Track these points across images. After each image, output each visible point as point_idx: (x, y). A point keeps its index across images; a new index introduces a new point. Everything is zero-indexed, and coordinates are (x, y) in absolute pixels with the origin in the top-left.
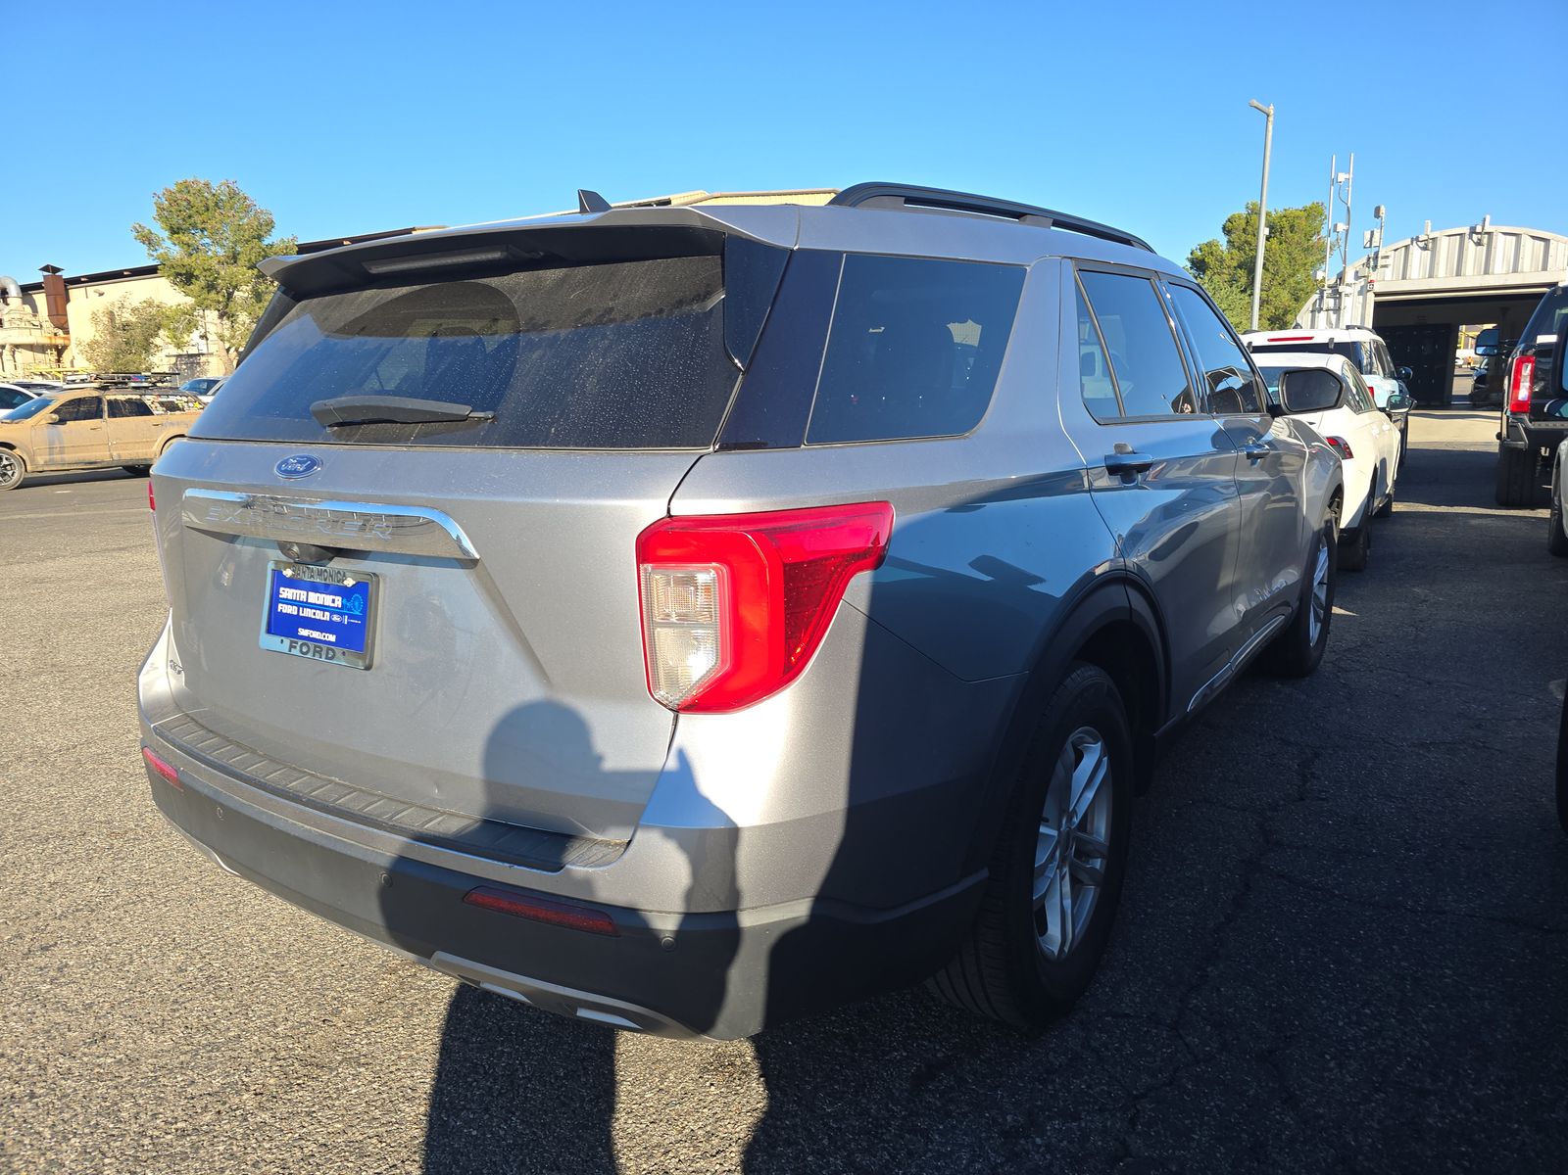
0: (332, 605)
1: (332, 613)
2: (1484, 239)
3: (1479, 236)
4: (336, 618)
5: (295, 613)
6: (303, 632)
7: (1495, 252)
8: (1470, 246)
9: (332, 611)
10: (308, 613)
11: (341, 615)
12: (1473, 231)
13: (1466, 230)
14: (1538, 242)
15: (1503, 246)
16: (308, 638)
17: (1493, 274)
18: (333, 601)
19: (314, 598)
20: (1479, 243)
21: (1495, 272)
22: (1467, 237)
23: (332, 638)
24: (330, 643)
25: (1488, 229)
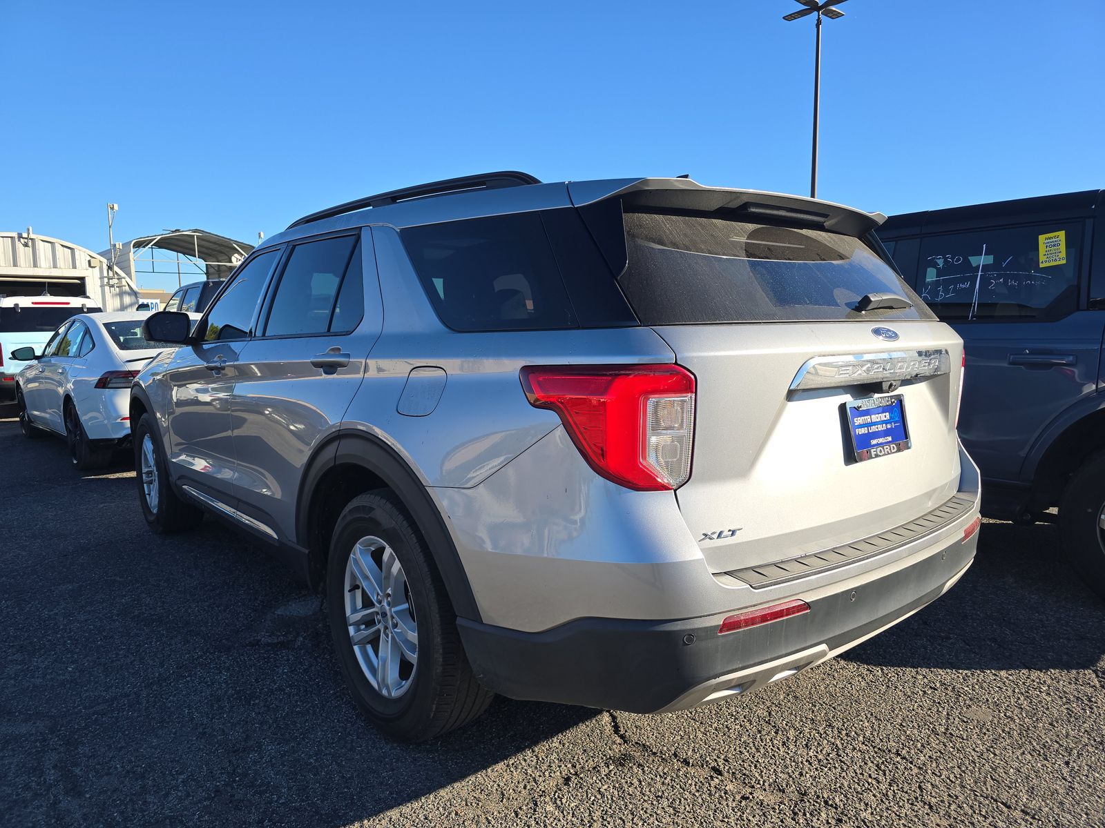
0: (885, 419)
1: (886, 424)
2: (29, 243)
3: (26, 240)
4: (889, 426)
5: (867, 432)
6: (874, 442)
7: (39, 253)
8: (19, 246)
9: (886, 422)
10: (874, 429)
11: (891, 423)
12: (20, 236)
13: (15, 235)
14: (67, 249)
15: (43, 250)
16: (878, 445)
17: (40, 267)
18: (885, 417)
19: (875, 418)
20: (26, 245)
21: (42, 266)
22: (17, 240)
23: (890, 439)
24: (889, 442)
25: (32, 236)
